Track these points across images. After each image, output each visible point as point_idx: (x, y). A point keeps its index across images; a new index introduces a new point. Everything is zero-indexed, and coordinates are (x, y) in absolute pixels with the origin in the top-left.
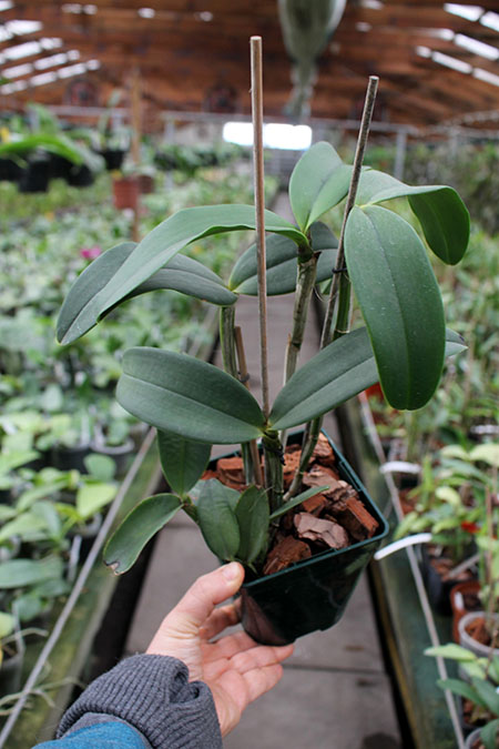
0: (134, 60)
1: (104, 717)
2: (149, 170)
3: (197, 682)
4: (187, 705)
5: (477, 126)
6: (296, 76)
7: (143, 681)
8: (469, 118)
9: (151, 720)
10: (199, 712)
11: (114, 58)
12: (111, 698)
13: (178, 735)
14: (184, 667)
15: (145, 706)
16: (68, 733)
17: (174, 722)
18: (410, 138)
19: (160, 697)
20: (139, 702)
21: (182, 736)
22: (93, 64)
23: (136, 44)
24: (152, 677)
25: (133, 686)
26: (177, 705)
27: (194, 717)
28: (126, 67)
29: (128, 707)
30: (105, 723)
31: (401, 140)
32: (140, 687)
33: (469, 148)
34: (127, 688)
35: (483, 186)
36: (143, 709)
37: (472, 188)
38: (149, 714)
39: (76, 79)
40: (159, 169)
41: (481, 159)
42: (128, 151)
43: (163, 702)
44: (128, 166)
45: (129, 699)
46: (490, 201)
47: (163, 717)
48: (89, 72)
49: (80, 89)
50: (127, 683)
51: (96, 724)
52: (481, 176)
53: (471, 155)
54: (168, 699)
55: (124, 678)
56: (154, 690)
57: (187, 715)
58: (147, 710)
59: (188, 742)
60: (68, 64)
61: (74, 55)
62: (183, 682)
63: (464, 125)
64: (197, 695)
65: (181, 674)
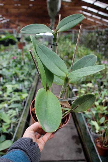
0: (17, 19)
1: (16, 149)
2: (25, 41)
3: (35, 142)
4: (33, 146)
5: (88, 29)
6: (51, 20)
7: (24, 142)
8: (87, 27)
9: (27, 149)
10: (36, 147)
11: (13, 18)
12: (18, 145)
13: (32, 152)
14: (32, 140)
15: (25, 146)
16: (8, 153)
17: (31, 149)
18: (75, 32)
19: (28, 144)
20: (24, 146)
21: (33, 152)
22: (8, 20)
23: (17, 16)
24: (26, 141)
25: (23, 143)
26: (32, 146)
27: (35, 148)
28: (15, 21)
29: (22, 146)
30: (16, 151)
31: (73, 32)
32: (24, 143)
33: (87, 34)
34: (21, 143)
35: (90, 41)
36: (25, 147)
37: (88, 42)
38: (26, 148)
39: (5, 23)
40: (27, 41)
41: (90, 36)
42: (21, 38)
43: (29, 145)
44: (21, 41)
45: (22, 145)
46: (92, 44)
47: (29, 148)
48: (8, 21)
49: (6, 25)
50: (21, 142)
51: (14, 151)
52: (90, 39)
53: (88, 35)
54: (30, 145)
55: (20, 141)
56: (27, 143)
57: (34, 148)
58: (26, 147)
59: (35, 153)
60: (3, 20)
61: (4, 18)
62: (32, 142)
63: (86, 29)
64: (35, 144)
65: (31, 141)
